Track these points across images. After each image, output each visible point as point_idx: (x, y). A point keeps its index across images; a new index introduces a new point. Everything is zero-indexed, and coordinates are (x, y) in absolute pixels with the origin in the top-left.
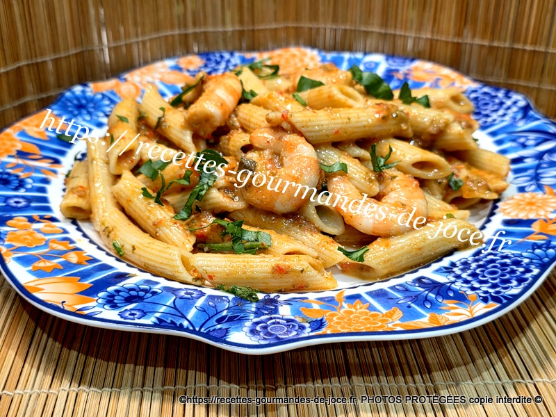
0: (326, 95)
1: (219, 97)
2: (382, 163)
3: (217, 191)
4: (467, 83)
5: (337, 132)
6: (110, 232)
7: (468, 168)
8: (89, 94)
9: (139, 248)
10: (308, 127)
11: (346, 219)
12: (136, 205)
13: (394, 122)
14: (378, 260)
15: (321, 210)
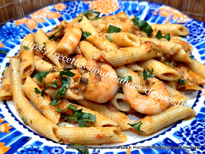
0: (121, 39)
1: (70, 40)
2: (148, 75)
3: (70, 90)
4: (185, 18)
5: (127, 61)
6: (20, 111)
7: (188, 71)
8: (14, 26)
9: (34, 122)
10: (113, 60)
11: (131, 106)
12: (32, 97)
13: (154, 52)
14: (147, 129)
15: (119, 101)
